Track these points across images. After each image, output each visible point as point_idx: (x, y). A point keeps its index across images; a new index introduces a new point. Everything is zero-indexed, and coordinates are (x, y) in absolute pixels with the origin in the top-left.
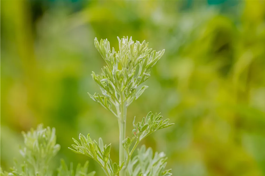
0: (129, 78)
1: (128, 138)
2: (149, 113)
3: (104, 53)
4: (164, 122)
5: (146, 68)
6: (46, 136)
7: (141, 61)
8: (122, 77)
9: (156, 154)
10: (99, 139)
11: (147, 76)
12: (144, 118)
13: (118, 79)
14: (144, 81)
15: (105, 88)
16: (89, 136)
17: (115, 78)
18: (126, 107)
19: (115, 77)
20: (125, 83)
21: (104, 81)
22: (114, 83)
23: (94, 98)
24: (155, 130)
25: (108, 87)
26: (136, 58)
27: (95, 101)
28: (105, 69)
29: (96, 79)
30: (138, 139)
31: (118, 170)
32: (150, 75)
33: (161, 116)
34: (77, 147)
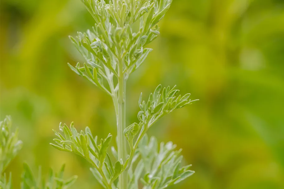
0: (133, 39)
1: (135, 124)
2: (158, 86)
3: (92, 5)
4: (183, 99)
5: (151, 23)
6: (7, 129)
7: (144, 13)
8: (124, 38)
9: (162, 144)
10: (86, 129)
11: (155, 34)
12: (151, 95)
13: (118, 41)
14: (150, 42)
15: (97, 54)
16: (73, 125)
17: (112, 39)
18: (126, 80)
19: (114, 38)
20: (127, 47)
21: (95, 45)
22: (111, 47)
23: (78, 70)
24: (171, 111)
25: (101, 53)
26: (138, 9)
27: (78, 74)
28: (98, 28)
29: (85, 42)
30: (146, 125)
31: (122, 170)
32: (159, 32)
33: (177, 90)
34: (63, 142)
